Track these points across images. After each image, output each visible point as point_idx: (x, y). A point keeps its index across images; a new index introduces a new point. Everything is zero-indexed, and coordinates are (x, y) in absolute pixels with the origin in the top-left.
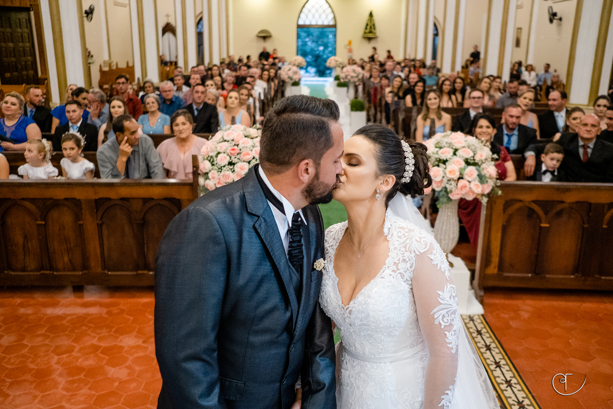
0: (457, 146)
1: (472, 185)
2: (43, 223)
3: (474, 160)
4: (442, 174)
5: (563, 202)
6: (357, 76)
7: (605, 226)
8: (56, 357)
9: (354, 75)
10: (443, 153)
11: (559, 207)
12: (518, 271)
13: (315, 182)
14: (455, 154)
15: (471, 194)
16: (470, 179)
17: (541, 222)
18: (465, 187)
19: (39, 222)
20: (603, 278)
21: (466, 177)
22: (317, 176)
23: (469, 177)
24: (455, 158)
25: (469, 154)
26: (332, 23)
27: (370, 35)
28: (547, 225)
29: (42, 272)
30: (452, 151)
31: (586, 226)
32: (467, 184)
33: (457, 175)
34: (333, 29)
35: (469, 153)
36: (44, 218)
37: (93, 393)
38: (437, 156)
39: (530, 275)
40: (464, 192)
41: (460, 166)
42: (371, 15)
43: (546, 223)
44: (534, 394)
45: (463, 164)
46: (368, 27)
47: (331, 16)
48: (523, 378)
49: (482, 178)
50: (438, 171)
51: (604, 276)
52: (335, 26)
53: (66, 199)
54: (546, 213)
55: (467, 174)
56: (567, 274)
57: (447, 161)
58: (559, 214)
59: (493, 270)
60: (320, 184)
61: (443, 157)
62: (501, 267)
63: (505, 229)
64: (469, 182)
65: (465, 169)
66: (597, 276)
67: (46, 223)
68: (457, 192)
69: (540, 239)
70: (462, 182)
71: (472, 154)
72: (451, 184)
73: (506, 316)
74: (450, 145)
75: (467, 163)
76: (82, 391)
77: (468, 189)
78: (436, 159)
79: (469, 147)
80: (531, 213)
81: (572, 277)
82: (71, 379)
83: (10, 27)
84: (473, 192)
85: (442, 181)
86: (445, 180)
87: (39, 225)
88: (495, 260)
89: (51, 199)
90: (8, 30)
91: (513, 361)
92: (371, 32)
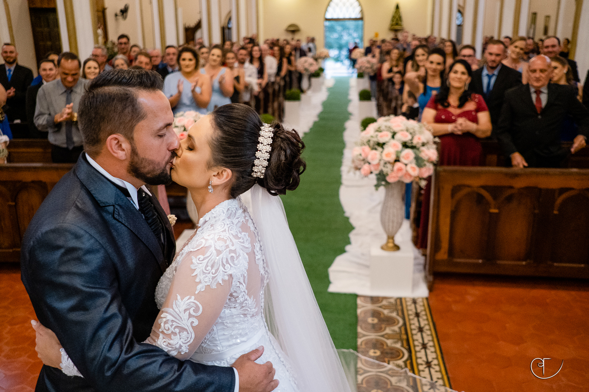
0: (396, 129)
1: (409, 168)
2: (14, 204)
3: (412, 143)
4: (378, 156)
5: (511, 187)
6: (371, 68)
7: (556, 212)
8: (9, 327)
9: (368, 65)
10: (381, 137)
11: (508, 192)
12: (469, 257)
13: (136, 159)
14: (393, 137)
15: (408, 177)
16: (405, 161)
17: (490, 208)
18: (400, 170)
19: (10, 203)
20: (556, 264)
21: (402, 159)
22: (134, 152)
23: (405, 159)
24: (393, 142)
25: (407, 138)
26: (359, 16)
27: (397, 27)
28: (496, 211)
29: (14, 249)
30: (390, 135)
31: (537, 211)
32: (403, 166)
33: (393, 157)
34: (360, 22)
35: (407, 136)
36: (15, 199)
37: (31, 360)
38: (375, 139)
39: (480, 261)
40: (400, 174)
41: (397, 149)
42: (397, 7)
43: (495, 208)
44: (450, 375)
45: (400, 146)
46: (395, 20)
47: (358, 9)
48: (445, 359)
49: (419, 162)
50: (376, 154)
51: (557, 262)
52: (361, 19)
53: (33, 182)
54: (495, 198)
55: (403, 157)
56: (519, 259)
57: (384, 144)
58: (509, 199)
59: (442, 255)
60: (142, 161)
61: (381, 141)
62: (451, 252)
63: (454, 214)
64: (406, 165)
65: (401, 152)
66: (549, 263)
67: (16, 204)
68: (394, 175)
69: (491, 225)
70: (398, 165)
71: (409, 137)
72: (387, 167)
73: (450, 300)
74: (389, 128)
75: (405, 145)
76: (21, 359)
77: (404, 172)
78: (374, 142)
79: (407, 130)
80: (480, 199)
81: (524, 263)
82: (15, 347)
83: (48, 26)
84: (410, 176)
85: (378, 164)
86: (382, 163)
87: (10, 206)
88: (445, 245)
89: (20, 182)
90: (46, 29)
91: (441, 343)
92: (397, 24)
